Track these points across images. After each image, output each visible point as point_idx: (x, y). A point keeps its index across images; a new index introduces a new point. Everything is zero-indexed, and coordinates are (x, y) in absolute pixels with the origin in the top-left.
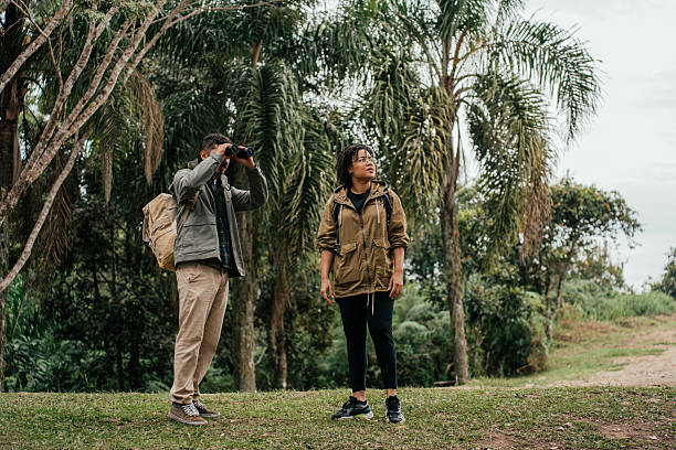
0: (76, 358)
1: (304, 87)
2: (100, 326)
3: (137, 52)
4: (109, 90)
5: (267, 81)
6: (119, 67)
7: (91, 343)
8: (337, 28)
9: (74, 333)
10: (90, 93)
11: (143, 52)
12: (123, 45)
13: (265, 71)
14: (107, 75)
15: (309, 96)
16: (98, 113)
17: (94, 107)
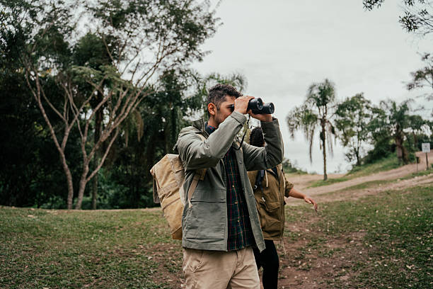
0: (121, 190)
1: (184, 115)
2: (128, 181)
3: (135, 103)
4: (126, 114)
5: (174, 113)
6: (129, 108)
7: (126, 186)
8: (193, 98)
9: (121, 183)
10: (121, 115)
11: (137, 104)
12: (131, 101)
13: (173, 110)
14: (126, 109)
15: (185, 118)
16: (123, 121)
17: (122, 119)
